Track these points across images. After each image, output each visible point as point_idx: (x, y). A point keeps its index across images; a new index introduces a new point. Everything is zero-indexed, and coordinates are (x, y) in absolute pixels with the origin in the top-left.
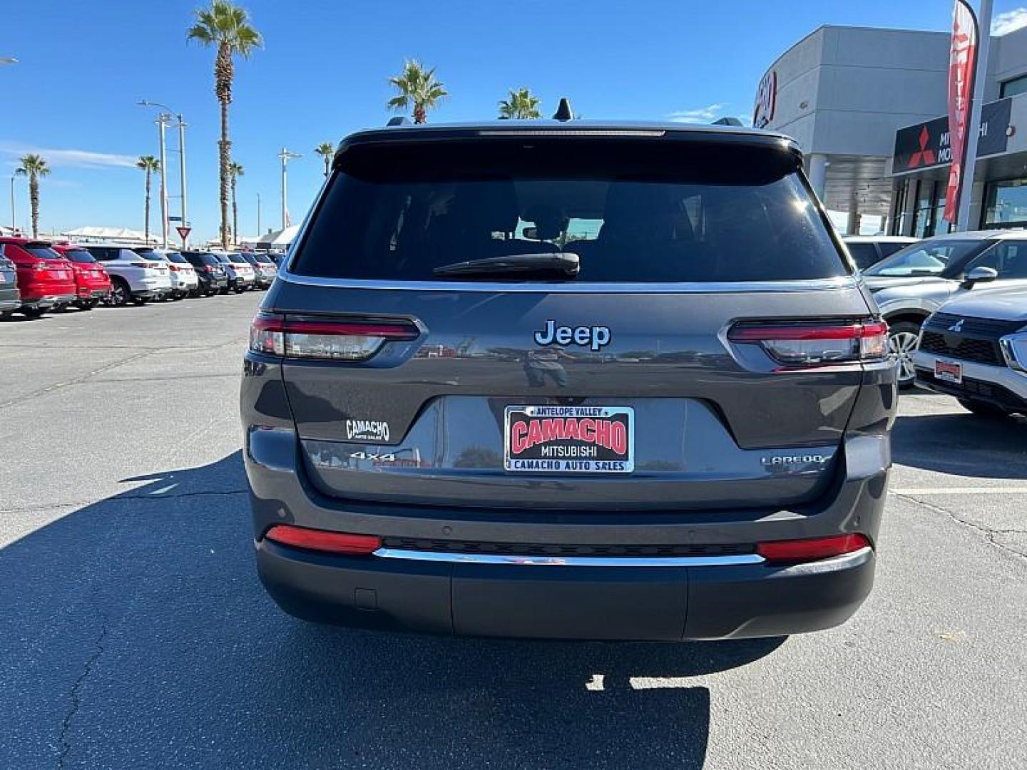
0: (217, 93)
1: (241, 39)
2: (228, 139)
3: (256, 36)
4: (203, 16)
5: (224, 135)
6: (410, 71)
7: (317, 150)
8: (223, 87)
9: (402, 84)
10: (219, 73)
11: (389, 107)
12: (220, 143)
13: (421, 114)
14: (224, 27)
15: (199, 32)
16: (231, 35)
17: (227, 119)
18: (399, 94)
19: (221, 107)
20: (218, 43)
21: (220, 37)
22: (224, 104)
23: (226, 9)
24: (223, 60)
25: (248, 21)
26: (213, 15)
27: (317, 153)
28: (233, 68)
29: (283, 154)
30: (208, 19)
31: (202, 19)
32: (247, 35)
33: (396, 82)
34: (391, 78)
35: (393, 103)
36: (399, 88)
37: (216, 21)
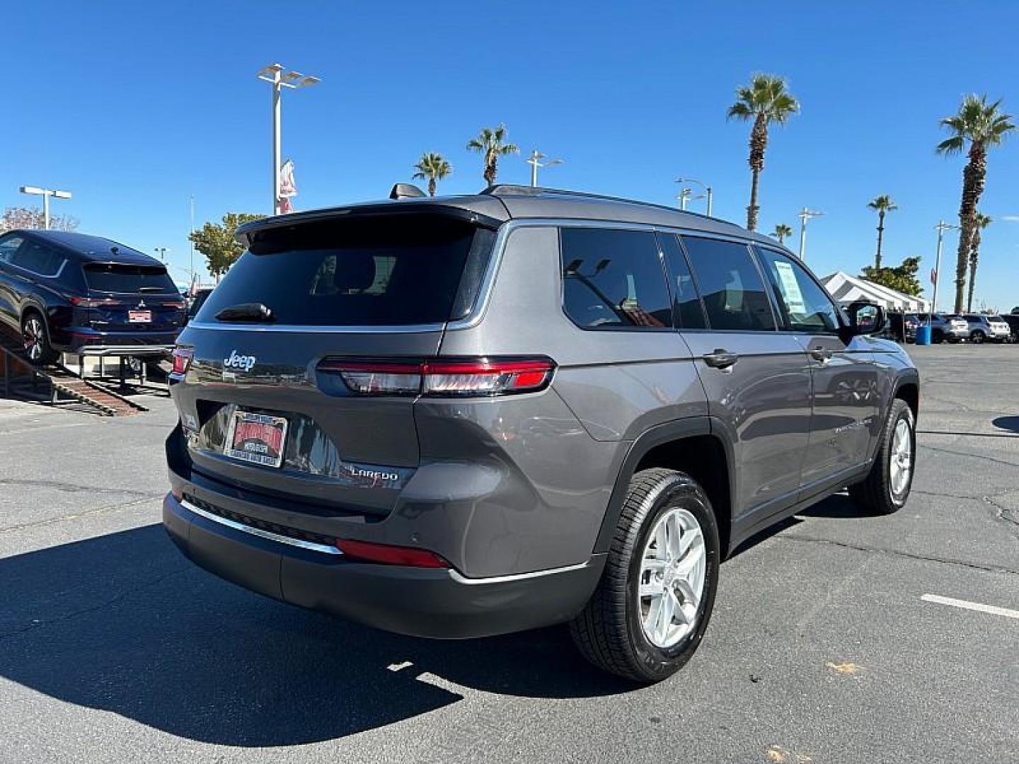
0: (751, 163)
1: (778, 108)
2: (757, 204)
3: (792, 102)
4: (743, 94)
5: (753, 201)
6: (968, 108)
7: (872, 205)
8: (756, 156)
9: (956, 124)
10: (753, 144)
11: (939, 151)
12: (749, 208)
13: (979, 153)
14: (762, 100)
15: (739, 110)
16: (768, 106)
17: (758, 186)
18: (951, 134)
19: (752, 174)
20: (756, 115)
21: (758, 110)
22: (755, 172)
23: (766, 82)
24: (758, 131)
25: (785, 90)
26: (752, 92)
27: (871, 207)
28: (767, 137)
29: (804, 213)
30: (747, 96)
31: (742, 97)
32: (785, 103)
33: (948, 122)
34: (942, 119)
35: (944, 145)
36: (952, 129)
37: (755, 95)
